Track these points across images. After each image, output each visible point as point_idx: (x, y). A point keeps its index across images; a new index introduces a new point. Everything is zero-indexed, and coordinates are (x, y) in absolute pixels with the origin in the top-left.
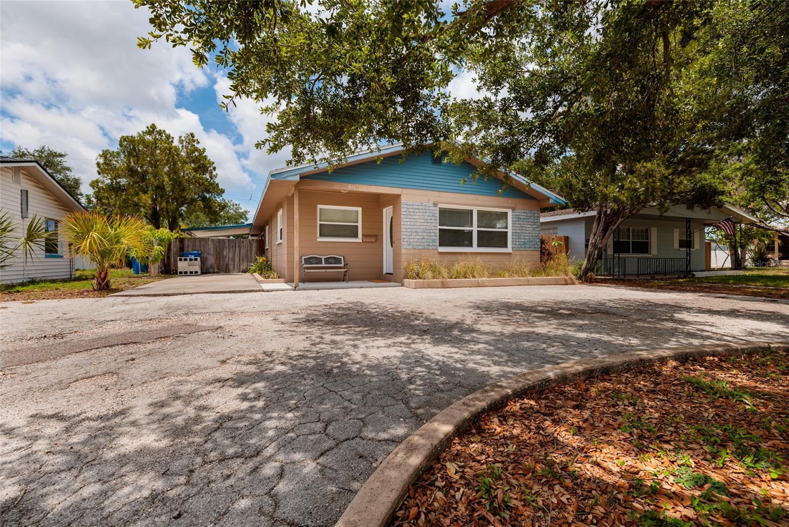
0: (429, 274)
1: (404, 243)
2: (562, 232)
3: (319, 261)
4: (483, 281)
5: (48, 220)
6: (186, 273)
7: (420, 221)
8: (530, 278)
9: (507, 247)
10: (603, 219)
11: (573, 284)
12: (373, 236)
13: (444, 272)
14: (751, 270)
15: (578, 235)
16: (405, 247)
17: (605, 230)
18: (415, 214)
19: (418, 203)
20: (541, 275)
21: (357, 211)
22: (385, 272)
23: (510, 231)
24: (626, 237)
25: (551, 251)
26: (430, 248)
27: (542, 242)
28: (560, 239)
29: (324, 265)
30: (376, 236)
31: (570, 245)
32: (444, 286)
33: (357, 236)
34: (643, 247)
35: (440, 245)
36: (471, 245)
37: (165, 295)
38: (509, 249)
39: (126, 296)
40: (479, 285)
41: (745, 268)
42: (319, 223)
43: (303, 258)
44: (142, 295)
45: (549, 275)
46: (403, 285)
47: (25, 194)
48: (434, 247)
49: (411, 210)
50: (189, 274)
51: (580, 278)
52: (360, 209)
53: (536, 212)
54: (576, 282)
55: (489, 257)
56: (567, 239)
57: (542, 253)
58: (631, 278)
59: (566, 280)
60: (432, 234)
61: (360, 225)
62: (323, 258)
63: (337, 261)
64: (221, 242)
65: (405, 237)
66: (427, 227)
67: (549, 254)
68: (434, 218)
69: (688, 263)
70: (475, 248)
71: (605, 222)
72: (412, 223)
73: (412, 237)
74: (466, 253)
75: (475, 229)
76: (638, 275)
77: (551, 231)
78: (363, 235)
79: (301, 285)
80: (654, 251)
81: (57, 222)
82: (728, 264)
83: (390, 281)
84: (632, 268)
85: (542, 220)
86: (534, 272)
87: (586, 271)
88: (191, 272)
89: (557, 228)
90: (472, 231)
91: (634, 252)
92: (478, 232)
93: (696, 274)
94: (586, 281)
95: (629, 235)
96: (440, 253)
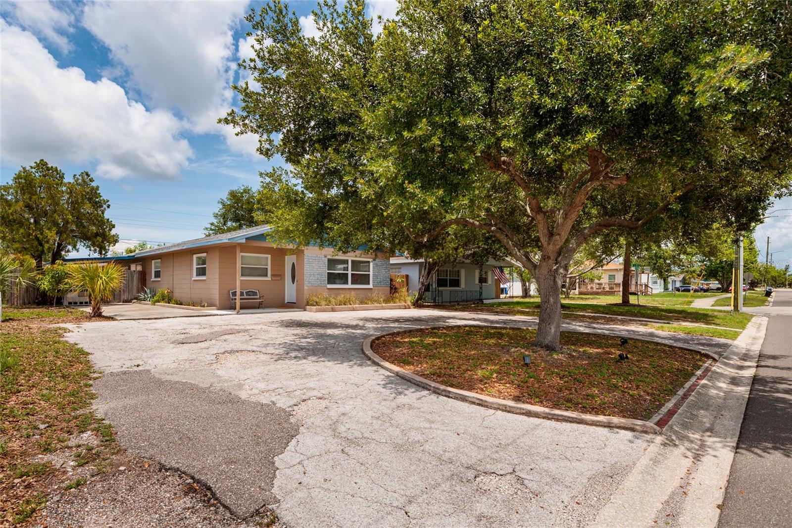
0: (323, 303)
1: (306, 282)
2: (404, 271)
3: (242, 294)
4: (356, 307)
6: (76, 303)
7: (315, 267)
8: (384, 305)
9: (369, 284)
10: (427, 267)
11: (410, 308)
12: (279, 275)
13: (333, 300)
14: (533, 297)
15: (414, 274)
16: (306, 285)
17: (429, 273)
18: (313, 262)
19: (315, 256)
20: (390, 303)
21: (267, 258)
22: (286, 302)
23: (371, 273)
24: (445, 275)
25: (397, 286)
27: (391, 280)
28: (403, 277)
29: (245, 297)
30: (280, 275)
31: (409, 281)
32: (333, 310)
33: (266, 276)
34: (456, 283)
35: (328, 283)
36: (347, 283)
38: (371, 286)
40: (354, 310)
41: (530, 296)
42: (240, 266)
43: (230, 292)
45: (395, 303)
46: (305, 310)
48: (324, 285)
49: (311, 260)
50: (78, 304)
51: (414, 305)
52: (269, 256)
53: (388, 261)
54: (412, 307)
55: (358, 292)
56: (407, 276)
57: (391, 288)
58: (446, 304)
59: (405, 306)
62: (244, 292)
63: (255, 294)
65: (306, 278)
66: (320, 272)
67: (396, 289)
69: (481, 294)
70: (350, 286)
71: (429, 269)
72: (311, 269)
73: (311, 278)
74: (343, 289)
76: (450, 302)
77: (397, 270)
79: (242, 311)
80: (463, 285)
82: (520, 294)
83: (293, 308)
84: (446, 297)
85: (391, 262)
86: (386, 301)
87: (417, 301)
88: (81, 303)
89: (400, 268)
90: (347, 274)
91: (450, 286)
92: (352, 274)
93: (485, 301)
94: (418, 307)
95: (447, 275)
96: (328, 289)
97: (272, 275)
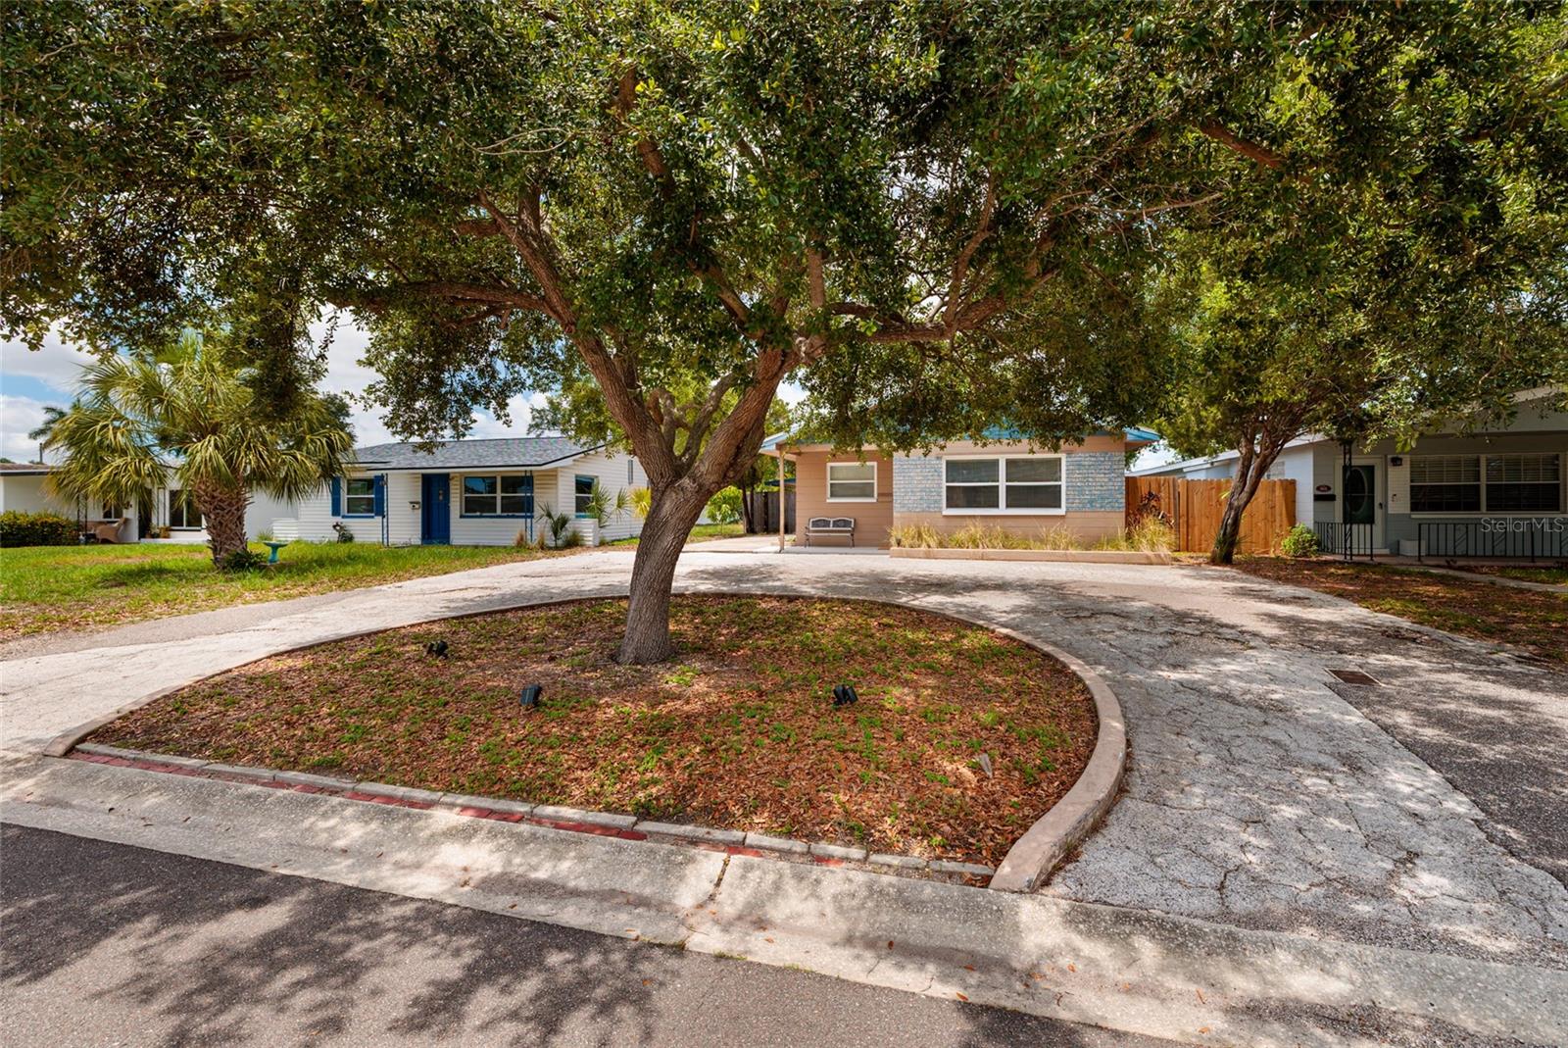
1: (897, 505)
3: (826, 523)
7: (916, 478)
11: (1164, 564)
12: (890, 495)
15: (1305, 477)
16: (897, 509)
18: (910, 470)
19: (914, 458)
21: (873, 467)
23: (1063, 483)
26: (932, 510)
33: (873, 495)
34: (1538, 498)
35: (947, 507)
36: (997, 506)
38: (1062, 510)
42: (829, 482)
43: (811, 520)
47: (631, 463)
48: (937, 510)
49: (905, 467)
52: (875, 464)
53: (1116, 453)
55: (1021, 523)
59: (1148, 558)
60: (937, 494)
61: (875, 481)
62: (832, 520)
63: (847, 523)
65: (897, 498)
66: (928, 486)
68: (940, 473)
70: (1002, 510)
72: (906, 482)
73: (907, 498)
75: (1002, 484)
78: (877, 494)
90: (997, 487)
92: (1008, 487)
95: (1477, 473)
96: (946, 517)
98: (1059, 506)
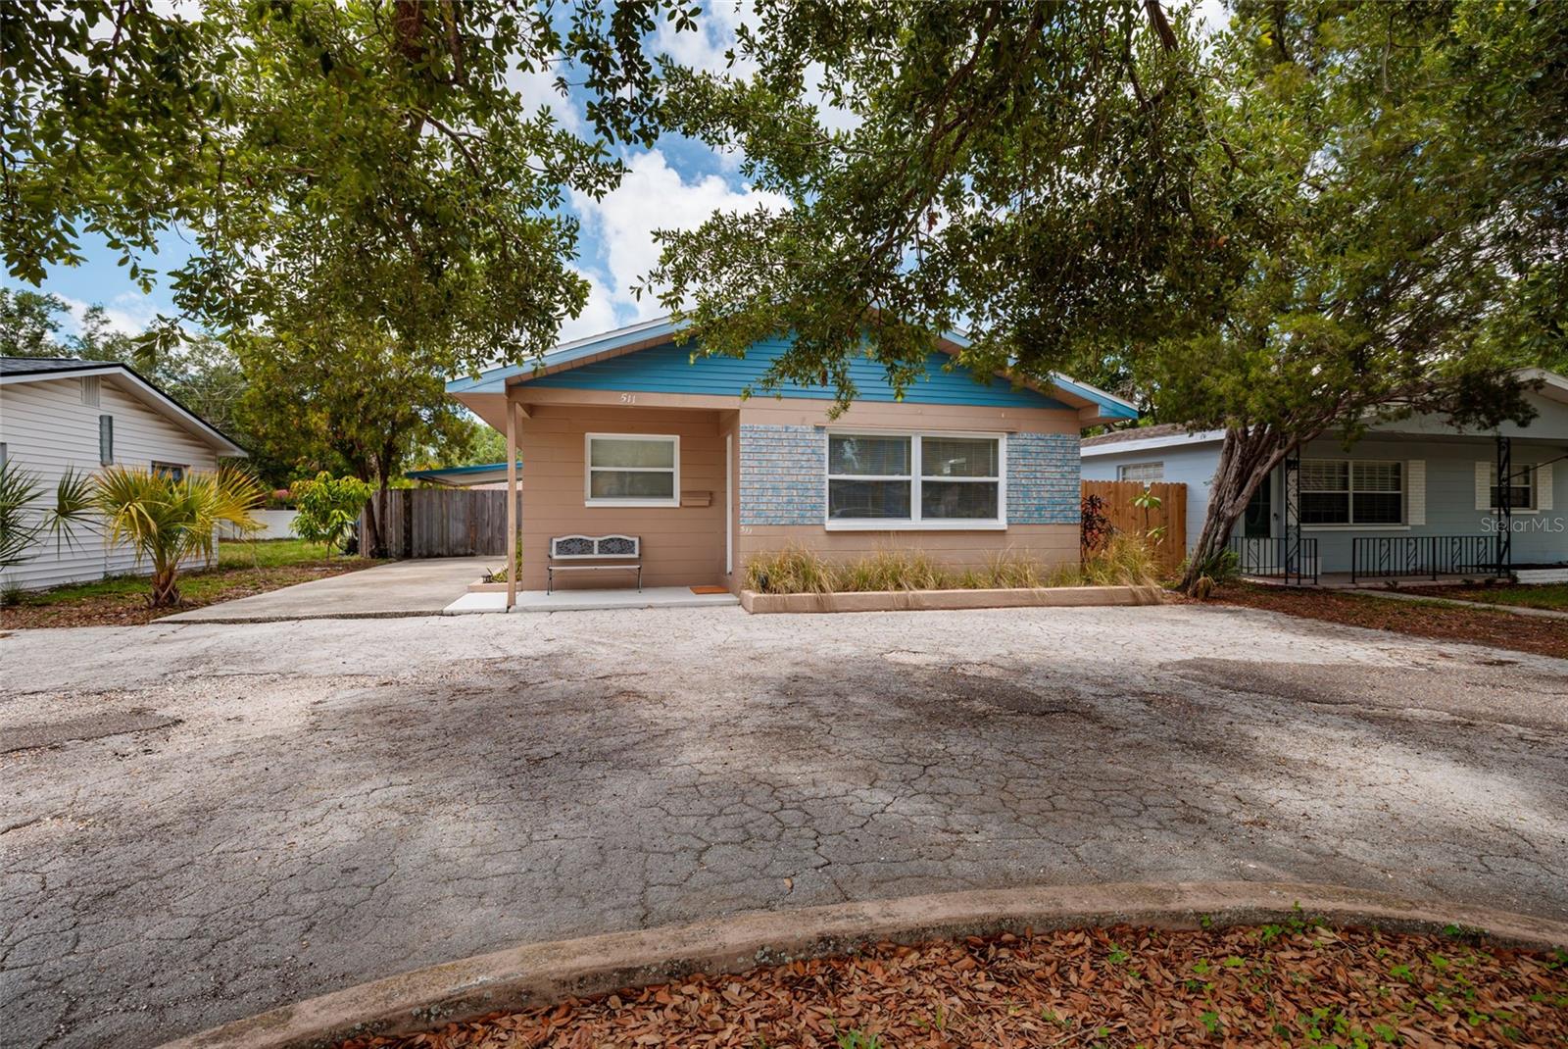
0: (791, 581)
1: (746, 513)
3: (587, 547)
4: (918, 598)
5: (160, 467)
7: (781, 464)
9: (995, 517)
10: (1238, 450)
11: (1155, 603)
12: (704, 494)
16: (748, 521)
18: (771, 449)
19: (776, 427)
21: (666, 443)
22: (729, 569)
23: (1002, 480)
24: (1337, 483)
26: (806, 522)
27: (1089, 502)
29: (596, 555)
30: (711, 494)
32: (821, 607)
33: (669, 495)
34: (1390, 509)
35: (830, 515)
36: (907, 515)
37: (253, 621)
38: (1001, 523)
39: (182, 622)
42: (589, 468)
43: (555, 540)
44: (209, 621)
45: (1091, 583)
46: (740, 603)
47: (107, 423)
48: (816, 521)
49: (762, 443)
51: (1176, 590)
52: (676, 439)
53: (1070, 436)
55: (946, 543)
58: (1334, 585)
59: (1134, 595)
60: (811, 493)
61: (676, 471)
62: (596, 541)
63: (625, 546)
64: (479, 496)
65: (748, 499)
66: (800, 478)
68: (815, 457)
69: (1505, 547)
70: (913, 522)
71: (1242, 458)
72: (763, 471)
73: (765, 499)
74: (887, 533)
75: (916, 478)
78: (682, 493)
80: (1417, 514)
81: (178, 469)
83: (728, 592)
84: (1337, 559)
86: (1053, 575)
87: (1195, 573)
89: (1160, 464)
90: (909, 483)
91: (1358, 519)
92: (925, 484)
93: (1525, 577)
94: (1195, 595)
95: (1346, 480)
96: (830, 533)
97: (683, 493)
98: (994, 515)
